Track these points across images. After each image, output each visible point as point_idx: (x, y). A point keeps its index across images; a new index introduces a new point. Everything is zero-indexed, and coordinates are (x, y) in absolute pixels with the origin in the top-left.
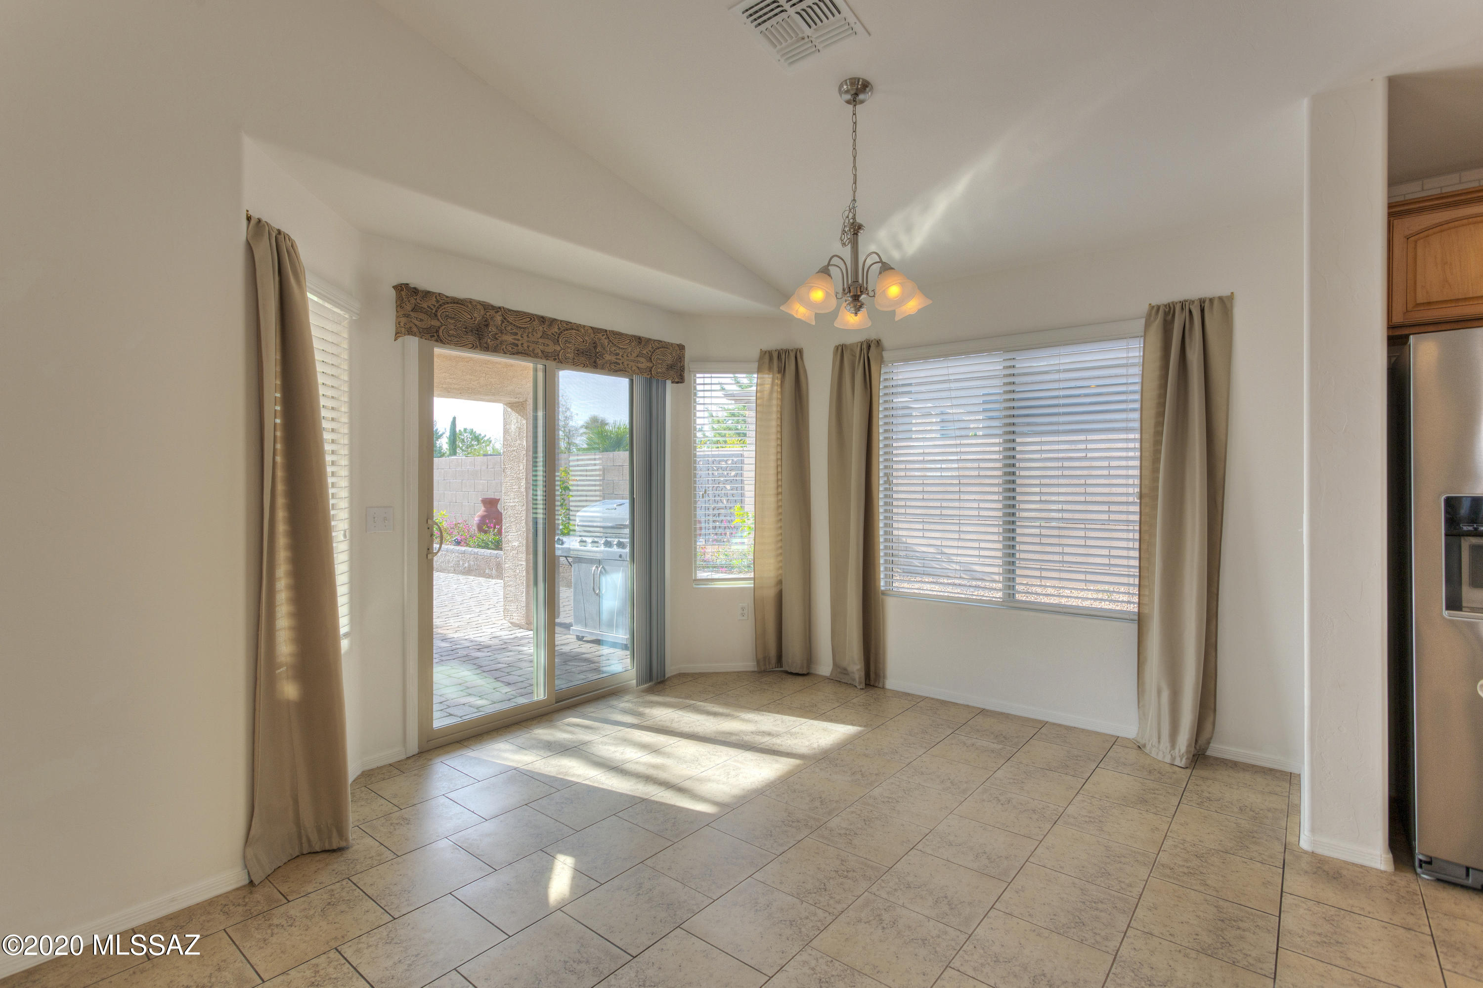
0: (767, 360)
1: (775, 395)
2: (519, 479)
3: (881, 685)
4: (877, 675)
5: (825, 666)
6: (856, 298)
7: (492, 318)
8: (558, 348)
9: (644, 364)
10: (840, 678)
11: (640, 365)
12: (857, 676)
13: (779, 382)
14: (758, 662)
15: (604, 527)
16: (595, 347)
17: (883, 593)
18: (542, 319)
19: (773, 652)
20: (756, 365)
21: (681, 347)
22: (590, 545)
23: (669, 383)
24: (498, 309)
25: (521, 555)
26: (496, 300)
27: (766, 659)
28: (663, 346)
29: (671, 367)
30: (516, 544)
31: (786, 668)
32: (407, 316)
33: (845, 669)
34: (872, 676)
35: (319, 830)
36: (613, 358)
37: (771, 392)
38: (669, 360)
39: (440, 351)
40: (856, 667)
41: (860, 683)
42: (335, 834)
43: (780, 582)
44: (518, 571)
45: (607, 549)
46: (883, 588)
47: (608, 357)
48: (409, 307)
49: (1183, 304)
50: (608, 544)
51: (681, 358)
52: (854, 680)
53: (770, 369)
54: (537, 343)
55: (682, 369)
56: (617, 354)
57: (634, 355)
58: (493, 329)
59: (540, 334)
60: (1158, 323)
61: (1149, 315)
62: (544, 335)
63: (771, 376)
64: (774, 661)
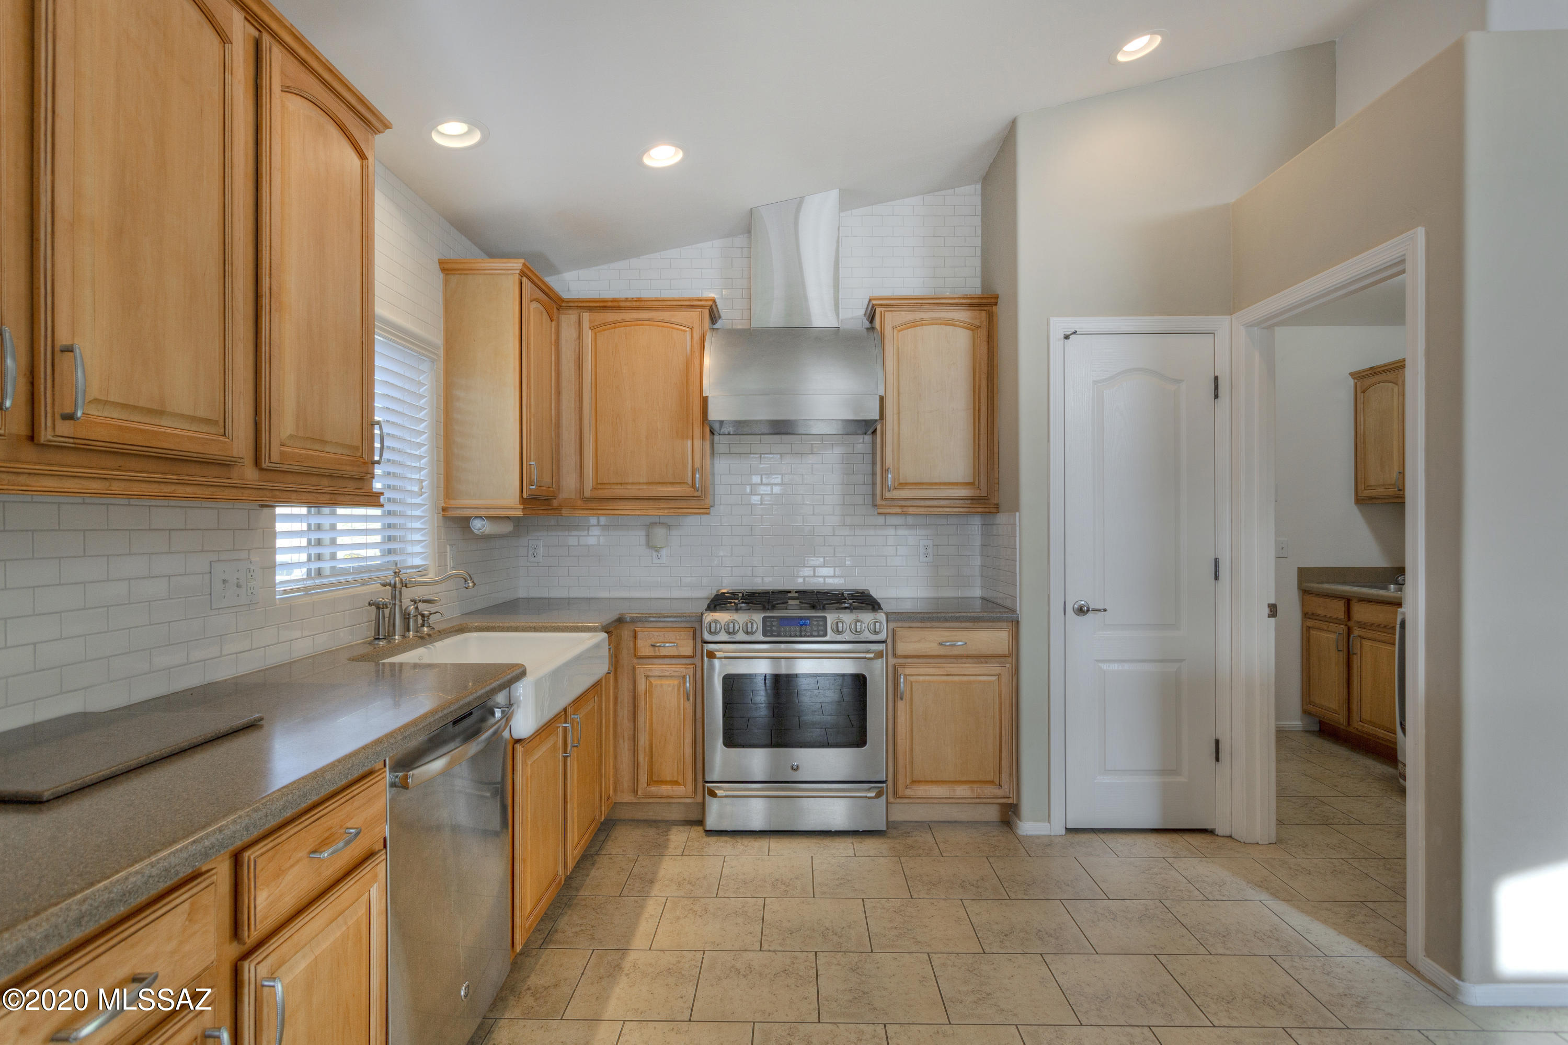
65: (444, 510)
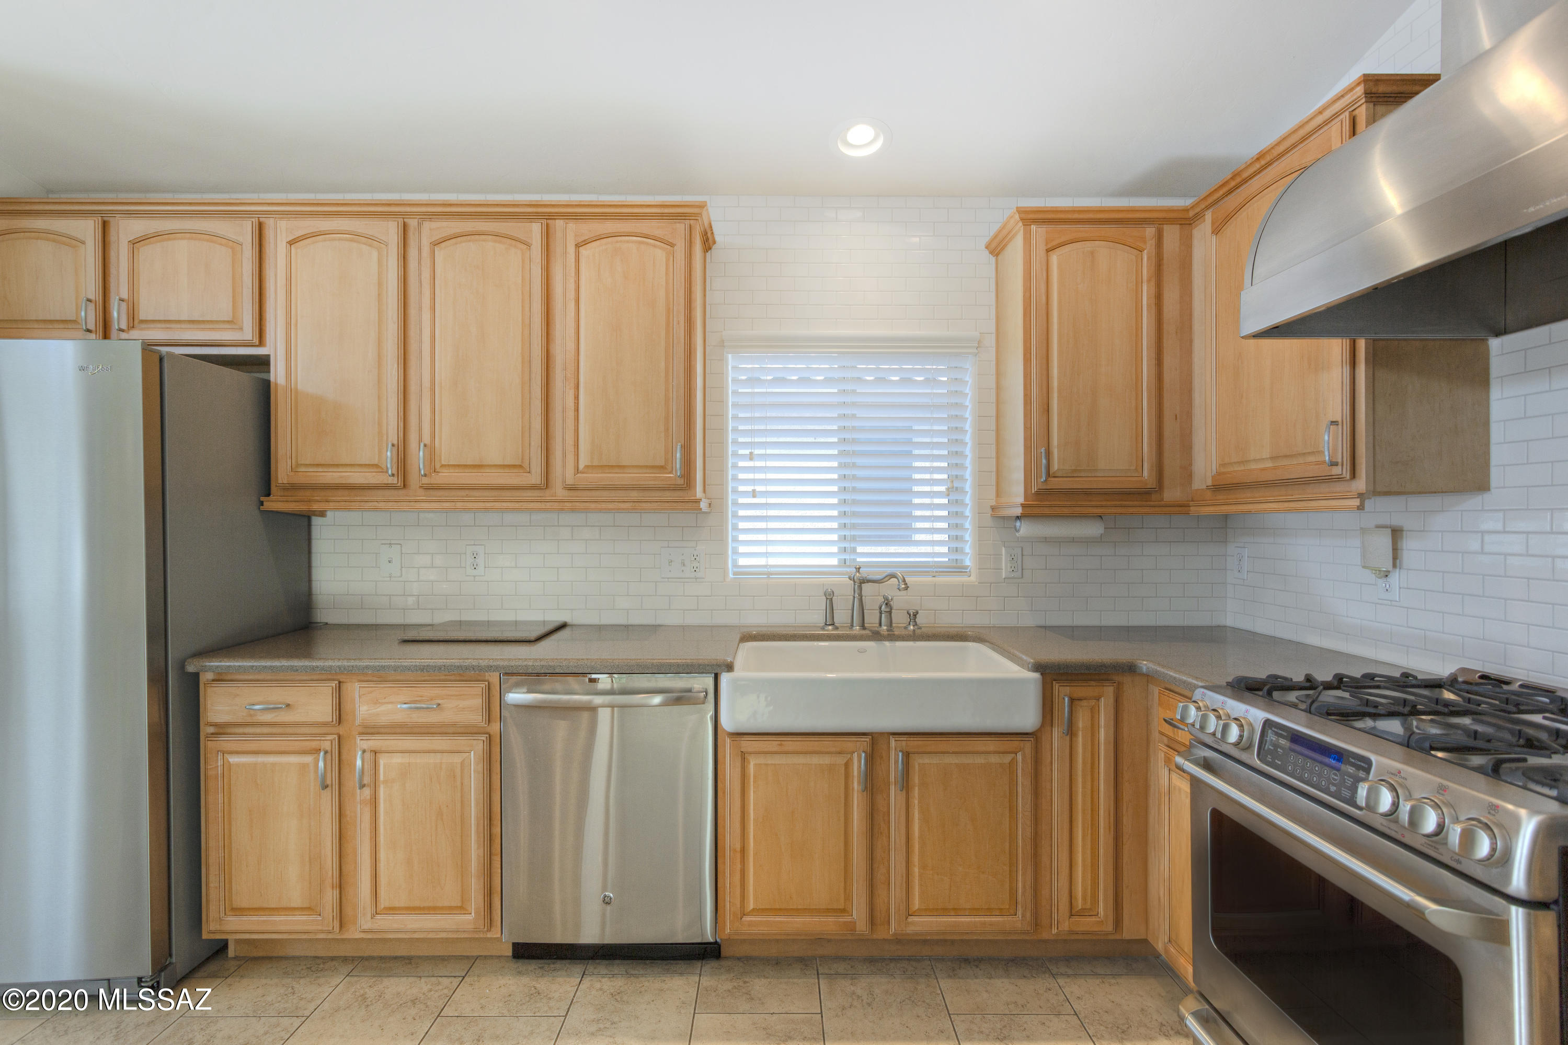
65: (993, 508)
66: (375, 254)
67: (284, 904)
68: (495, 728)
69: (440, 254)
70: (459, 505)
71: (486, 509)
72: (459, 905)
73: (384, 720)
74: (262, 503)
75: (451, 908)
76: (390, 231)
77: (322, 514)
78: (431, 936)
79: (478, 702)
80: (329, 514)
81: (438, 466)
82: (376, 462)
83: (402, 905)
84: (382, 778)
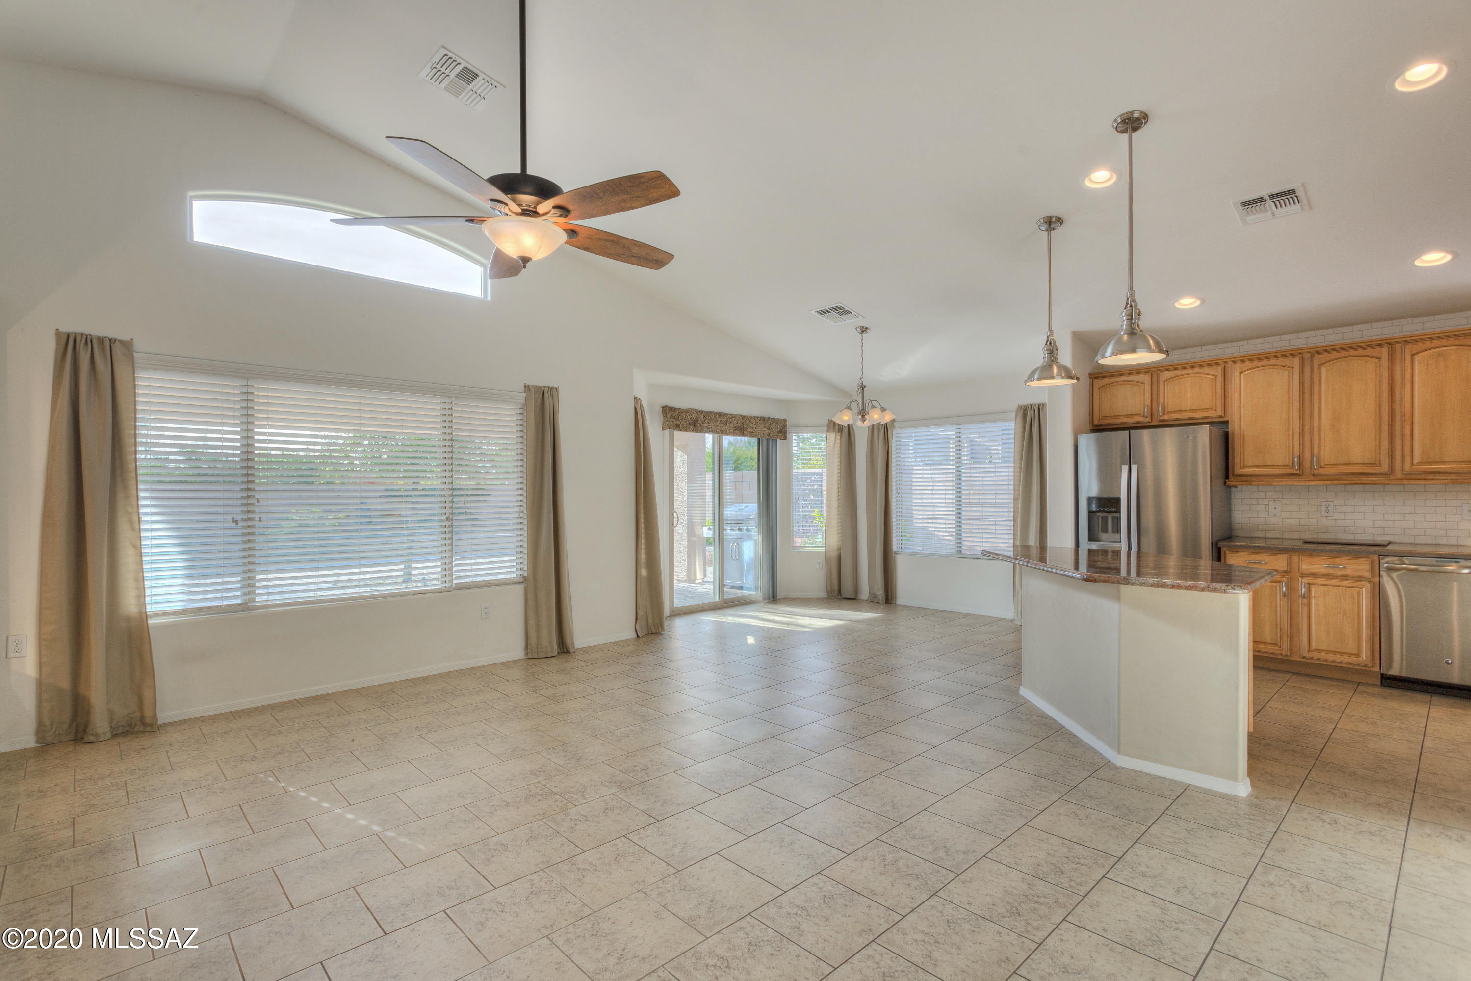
0: (832, 425)
1: (837, 445)
2: (683, 492)
3: (894, 602)
4: (892, 597)
5: (865, 594)
6: (863, 416)
7: (700, 417)
8: (727, 428)
9: (767, 431)
10: (872, 601)
11: (764, 433)
12: (880, 597)
13: (839, 438)
14: (828, 592)
15: (737, 520)
16: (743, 426)
17: (895, 553)
18: (720, 414)
19: (836, 588)
20: (826, 428)
21: (785, 420)
22: (729, 531)
23: (778, 440)
24: (702, 412)
25: (683, 538)
26: (700, 407)
27: (832, 591)
28: (776, 421)
29: (780, 432)
30: (681, 531)
31: (843, 595)
32: (668, 421)
33: (875, 595)
34: (890, 597)
35: (654, 625)
36: (751, 430)
37: (835, 443)
38: (779, 428)
39: (677, 434)
40: (880, 593)
41: (882, 601)
42: (660, 627)
43: (840, 549)
44: (682, 548)
45: (740, 533)
46: (894, 550)
47: (749, 430)
48: (669, 417)
49: (1031, 405)
50: (740, 530)
51: (785, 426)
52: (879, 600)
53: (834, 430)
54: (717, 426)
55: (786, 432)
56: (753, 428)
57: (761, 427)
58: (700, 422)
59: (719, 422)
60: (1021, 414)
61: (1017, 410)
62: (721, 422)
63: (834, 434)
64: (836, 592)
66: (1286, 373)
67: (1265, 641)
68: (1376, 580)
69: (1323, 369)
70: (1335, 482)
71: (1352, 484)
72: (1357, 653)
73: (1314, 571)
74: (1225, 483)
75: (1351, 654)
76: (1296, 361)
77: (1235, 487)
78: (1339, 665)
79: (1368, 567)
80: (1239, 487)
81: (1322, 464)
82: (1287, 464)
83: (1324, 648)
84: (1313, 595)
